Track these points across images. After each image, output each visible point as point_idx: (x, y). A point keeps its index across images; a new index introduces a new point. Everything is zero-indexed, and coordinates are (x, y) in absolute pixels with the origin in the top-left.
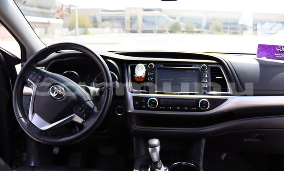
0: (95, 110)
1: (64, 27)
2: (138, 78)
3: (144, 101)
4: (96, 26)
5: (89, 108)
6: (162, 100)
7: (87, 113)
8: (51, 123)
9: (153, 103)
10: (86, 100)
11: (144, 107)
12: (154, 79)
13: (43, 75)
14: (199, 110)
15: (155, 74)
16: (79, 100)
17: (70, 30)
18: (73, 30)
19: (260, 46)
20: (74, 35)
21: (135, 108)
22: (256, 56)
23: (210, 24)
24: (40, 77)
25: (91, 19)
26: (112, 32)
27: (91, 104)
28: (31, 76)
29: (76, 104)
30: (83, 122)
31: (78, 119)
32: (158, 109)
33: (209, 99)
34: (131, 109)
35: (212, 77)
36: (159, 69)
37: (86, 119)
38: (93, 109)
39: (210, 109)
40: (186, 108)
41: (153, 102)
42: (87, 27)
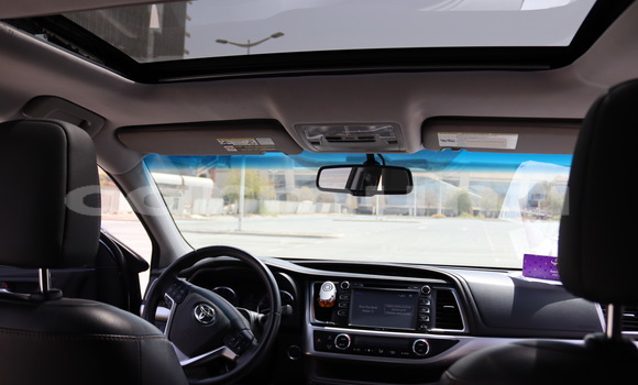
0: (255, 342)
1: (214, 195)
2: (324, 302)
3: (330, 338)
4: (283, 198)
5: (246, 338)
6: (357, 339)
7: (242, 345)
8: (192, 357)
9: (342, 342)
10: (243, 327)
11: (329, 347)
12: (348, 305)
13: (188, 290)
14: (413, 356)
15: (349, 297)
16: (234, 327)
17: (226, 204)
18: (232, 202)
19: (527, 257)
20: (233, 214)
21: (316, 349)
22: (520, 273)
23: (538, 196)
24: (182, 291)
25: (273, 179)
26: (318, 211)
27: (249, 334)
28: (170, 290)
29: (229, 333)
30: (236, 358)
31: (230, 354)
32: (349, 351)
33: (429, 340)
34: (311, 350)
35: (437, 306)
36: (357, 290)
37: (240, 354)
38: (251, 341)
39: (430, 355)
40: (393, 352)
41: (343, 340)
42: (264, 199)
